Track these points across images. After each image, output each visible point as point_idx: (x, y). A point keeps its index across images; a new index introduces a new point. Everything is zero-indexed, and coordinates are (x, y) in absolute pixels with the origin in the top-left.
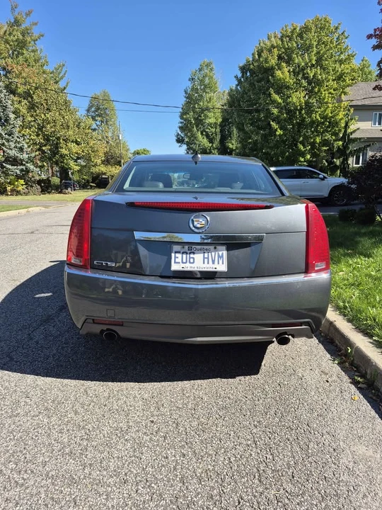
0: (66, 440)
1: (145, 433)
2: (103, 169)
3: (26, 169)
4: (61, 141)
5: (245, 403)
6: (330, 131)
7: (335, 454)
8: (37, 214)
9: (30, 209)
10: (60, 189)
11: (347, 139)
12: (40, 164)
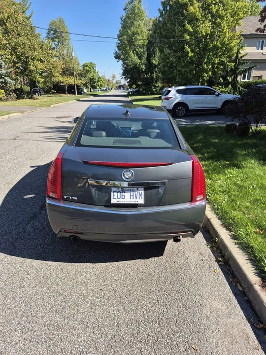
0: (53, 302)
1: (97, 297)
2: (61, 79)
3: (5, 81)
4: (30, 59)
5: (154, 276)
6: (226, 54)
7: (201, 308)
8: (16, 119)
9: (11, 115)
10: (30, 95)
11: (238, 61)
12: (14, 78)
